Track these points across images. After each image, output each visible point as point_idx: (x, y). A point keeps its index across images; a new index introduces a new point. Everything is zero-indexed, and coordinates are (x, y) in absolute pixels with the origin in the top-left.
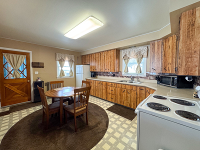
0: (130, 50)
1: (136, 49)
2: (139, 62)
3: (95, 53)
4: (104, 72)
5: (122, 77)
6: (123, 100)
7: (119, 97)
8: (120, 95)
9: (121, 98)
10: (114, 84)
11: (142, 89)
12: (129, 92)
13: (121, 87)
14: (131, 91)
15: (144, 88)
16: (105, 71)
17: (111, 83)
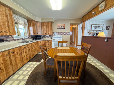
17: (24, 46)
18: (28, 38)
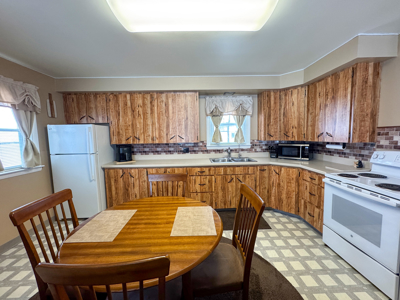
0: (223, 98)
1: (234, 99)
2: (240, 123)
3: (132, 93)
4: (158, 145)
5: (207, 151)
6: (229, 198)
7: (220, 194)
8: (223, 189)
9: (224, 196)
10: (206, 170)
11: (264, 170)
12: (241, 179)
13: (225, 172)
14: (244, 177)
15: (266, 168)
16: (172, 141)
17: (199, 169)
18: (249, 150)
